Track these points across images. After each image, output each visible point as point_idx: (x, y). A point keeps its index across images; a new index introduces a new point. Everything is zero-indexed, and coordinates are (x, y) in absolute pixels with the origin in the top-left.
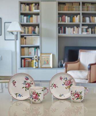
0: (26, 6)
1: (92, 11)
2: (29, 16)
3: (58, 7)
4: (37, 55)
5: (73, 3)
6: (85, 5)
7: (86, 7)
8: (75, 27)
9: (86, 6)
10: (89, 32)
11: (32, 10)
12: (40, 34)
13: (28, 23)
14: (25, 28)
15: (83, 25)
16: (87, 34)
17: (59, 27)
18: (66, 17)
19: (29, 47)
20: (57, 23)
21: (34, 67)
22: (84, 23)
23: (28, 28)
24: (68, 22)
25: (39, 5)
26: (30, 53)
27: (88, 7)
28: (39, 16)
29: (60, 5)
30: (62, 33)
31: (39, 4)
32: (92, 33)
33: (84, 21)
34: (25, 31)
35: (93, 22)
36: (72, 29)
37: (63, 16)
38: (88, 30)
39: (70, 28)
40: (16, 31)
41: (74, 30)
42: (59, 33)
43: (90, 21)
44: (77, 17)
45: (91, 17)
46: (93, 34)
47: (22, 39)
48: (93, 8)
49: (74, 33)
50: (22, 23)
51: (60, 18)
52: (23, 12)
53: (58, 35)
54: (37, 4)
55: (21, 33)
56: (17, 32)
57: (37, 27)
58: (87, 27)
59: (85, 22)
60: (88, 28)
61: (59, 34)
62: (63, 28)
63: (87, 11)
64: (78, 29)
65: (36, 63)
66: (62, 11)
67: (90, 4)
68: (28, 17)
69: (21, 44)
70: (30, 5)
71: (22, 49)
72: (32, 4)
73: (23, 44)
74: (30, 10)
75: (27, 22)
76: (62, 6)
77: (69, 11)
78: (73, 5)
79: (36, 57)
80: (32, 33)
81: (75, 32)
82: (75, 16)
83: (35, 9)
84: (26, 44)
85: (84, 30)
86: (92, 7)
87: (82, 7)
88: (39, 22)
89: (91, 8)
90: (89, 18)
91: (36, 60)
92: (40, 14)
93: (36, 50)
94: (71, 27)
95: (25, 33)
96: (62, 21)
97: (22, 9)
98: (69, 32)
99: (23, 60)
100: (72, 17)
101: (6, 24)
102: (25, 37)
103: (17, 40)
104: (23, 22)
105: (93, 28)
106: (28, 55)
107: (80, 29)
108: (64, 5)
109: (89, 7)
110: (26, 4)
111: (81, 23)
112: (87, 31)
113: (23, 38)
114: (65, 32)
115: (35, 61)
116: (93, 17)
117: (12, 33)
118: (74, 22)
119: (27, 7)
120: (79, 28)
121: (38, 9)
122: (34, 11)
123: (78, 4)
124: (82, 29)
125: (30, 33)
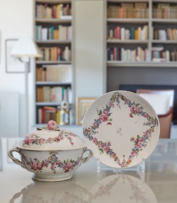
0: (46, 8)
1: (171, 18)
2: (52, 28)
3: (108, 11)
4: (67, 100)
5: (136, 4)
6: (159, 7)
7: (161, 10)
8: (139, 49)
9: (161, 8)
10: (165, 58)
11: (58, 16)
12: (72, 62)
13: (51, 41)
14: (44, 50)
15: (154, 45)
16: (162, 61)
17: (109, 49)
18: (123, 30)
19: (52, 86)
20: (106, 41)
21: (62, 123)
22: (156, 41)
23: (50, 51)
24: (125, 38)
25: (70, 7)
26: (53, 98)
27: (163, 11)
28: (70, 28)
29: (110, 7)
30: (114, 60)
31: (70, 5)
32: (171, 59)
33: (156, 36)
34: (44, 55)
35: (173, 39)
36: (134, 52)
37: (116, 27)
38: (164, 54)
39: (129, 51)
40: (26, 55)
41: (137, 54)
42: (109, 59)
43: (168, 38)
44: (142, 29)
45: (169, 30)
46: (173, 62)
47: (39, 71)
48: (173, 12)
49: (136, 60)
50: (39, 41)
51: (111, 32)
52: (40, 19)
53: (108, 64)
54: (68, 6)
55: (37, 59)
56: (30, 58)
57: (67, 48)
58: (161, 49)
59: (158, 38)
60: (164, 51)
61: (109, 62)
62: (116, 50)
63: (163, 17)
64: (145, 53)
65: (64, 115)
66: (115, 17)
67: (168, 5)
68: (50, 30)
69: (37, 79)
70: (55, 7)
71: (38, 90)
72: (57, 4)
73: (41, 80)
74: (54, 15)
75: (48, 38)
76: (114, 8)
77: (127, 17)
78: (136, 7)
79: (65, 105)
80: (57, 60)
81: (138, 58)
82: (139, 29)
83: (63, 15)
84: (45, 80)
85: (157, 54)
86: (172, 10)
87: (153, 11)
88: (70, 39)
89: (169, 14)
90: (166, 31)
91: (65, 110)
92: (73, 24)
93: (65, 91)
94: (132, 49)
95: (44, 60)
96: (114, 36)
97: (39, 14)
98: (128, 58)
99: (40, 111)
100: (133, 29)
101: (8, 42)
102: (44, 66)
103: (29, 72)
104: (41, 38)
105: (173, 51)
106: (50, 101)
107: (148, 53)
108: (119, 7)
109: (166, 10)
110: (46, 5)
111: (151, 41)
112: (161, 57)
113: (41, 69)
114: (119, 58)
115: (62, 112)
116: (172, 29)
117: (20, 59)
118: (137, 39)
119: (49, 11)
120: (146, 50)
121: (69, 14)
122: (62, 17)
123: (145, 4)
124: (153, 52)
125: (54, 60)
